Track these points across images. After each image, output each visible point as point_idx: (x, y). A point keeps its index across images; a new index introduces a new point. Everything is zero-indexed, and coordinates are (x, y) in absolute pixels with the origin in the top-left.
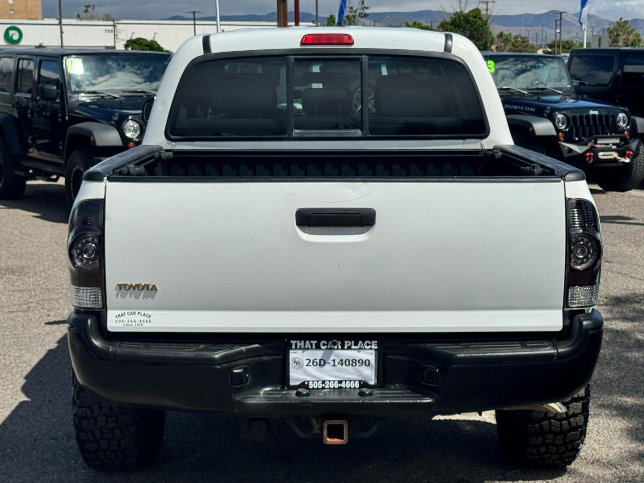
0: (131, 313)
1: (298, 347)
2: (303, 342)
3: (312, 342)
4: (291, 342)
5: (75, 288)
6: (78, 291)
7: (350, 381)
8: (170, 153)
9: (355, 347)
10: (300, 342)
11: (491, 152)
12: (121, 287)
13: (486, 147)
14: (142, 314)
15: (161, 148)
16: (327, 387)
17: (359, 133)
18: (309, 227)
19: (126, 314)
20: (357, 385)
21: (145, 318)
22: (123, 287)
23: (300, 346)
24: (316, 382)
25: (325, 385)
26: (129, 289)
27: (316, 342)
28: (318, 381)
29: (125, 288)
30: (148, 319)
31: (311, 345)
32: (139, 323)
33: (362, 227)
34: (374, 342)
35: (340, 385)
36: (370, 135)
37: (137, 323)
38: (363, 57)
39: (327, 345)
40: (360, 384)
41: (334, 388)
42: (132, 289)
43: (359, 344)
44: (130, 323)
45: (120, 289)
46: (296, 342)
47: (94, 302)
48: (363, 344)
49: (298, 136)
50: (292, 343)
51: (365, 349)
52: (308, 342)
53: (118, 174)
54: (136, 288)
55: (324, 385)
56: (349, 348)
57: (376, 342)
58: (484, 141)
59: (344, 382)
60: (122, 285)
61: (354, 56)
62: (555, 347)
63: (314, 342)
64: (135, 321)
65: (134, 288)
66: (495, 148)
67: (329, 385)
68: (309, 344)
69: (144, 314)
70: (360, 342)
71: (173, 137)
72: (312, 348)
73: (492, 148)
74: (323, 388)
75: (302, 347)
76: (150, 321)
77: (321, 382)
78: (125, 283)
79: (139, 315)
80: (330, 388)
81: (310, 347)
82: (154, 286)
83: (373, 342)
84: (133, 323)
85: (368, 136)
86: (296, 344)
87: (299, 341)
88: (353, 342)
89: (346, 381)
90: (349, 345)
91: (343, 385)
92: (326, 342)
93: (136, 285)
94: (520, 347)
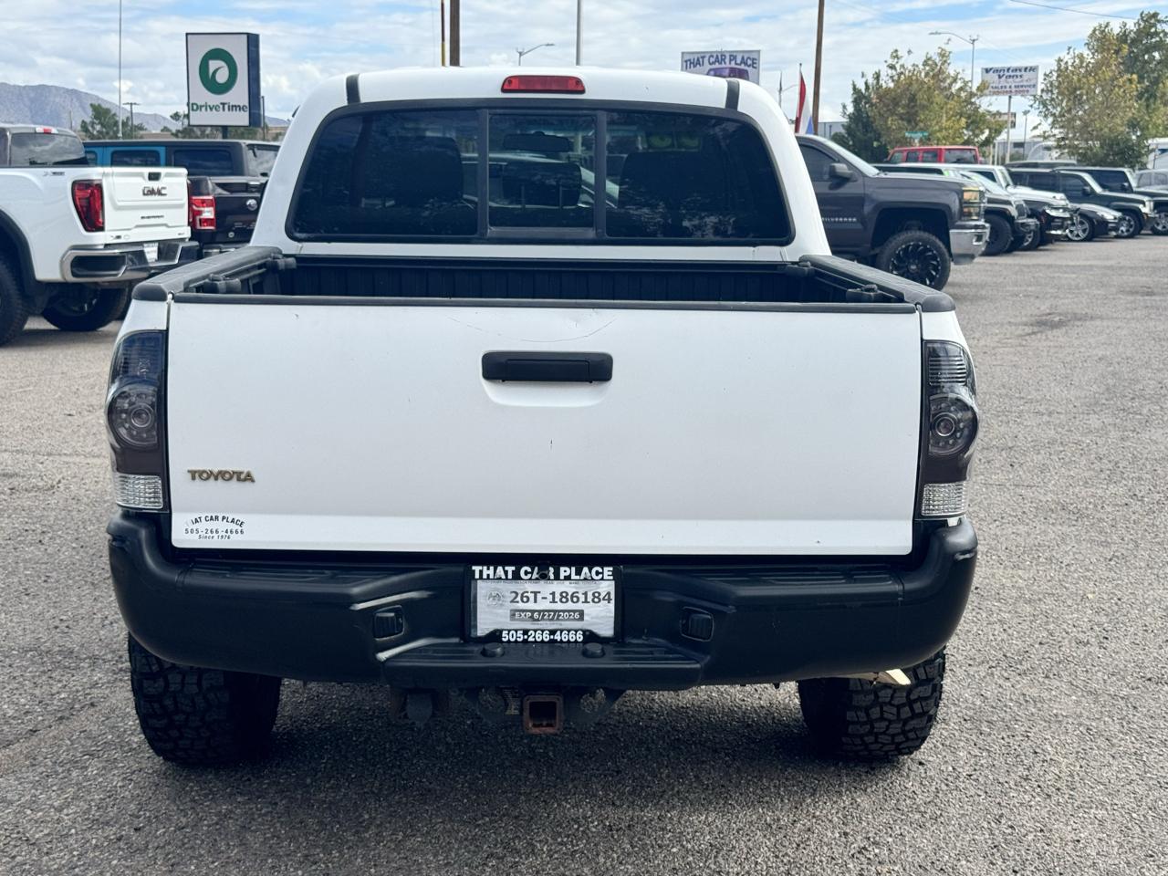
0: (212, 519)
1: (485, 576)
2: (492, 568)
3: (507, 568)
4: (474, 568)
5: (121, 477)
6: (124, 480)
7: (569, 631)
8: (291, 260)
9: (578, 577)
10: (488, 569)
11: (796, 266)
12: (194, 474)
13: (788, 259)
14: (230, 520)
15: (280, 252)
16: (531, 639)
17: (590, 233)
18: (503, 381)
19: (203, 519)
20: (580, 638)
21: (234, 527)
22: (197, 475)
23: (488, 575)
24: (514, 632)
25: (529, 637)
26: (207, 479)
27: (513, 568)
28: (516, 631)
29: (200, 476)
30: (239, 529)
31: (506, 572)
32: (224, 534)
33: (591, 382)
34: (608, 571)
35: (552, 637)
36: (609, 237)
37: (220, 534)
38: (599, 113)
39: (532, 573)
40: (584, 635)
41: (542, 641)
42: (212, 478)
43: (583, 573)
44: (209, 534)
45: (193, 478)
46: (480, 568)
47: (152, 500)
48: (590, 572)
49: (494, 235)
50: (474, 571)
51: (593, 579)
52: (500, 569)
53: (195, 290)
54: (220, 478)
55: (526, 637)
56: (568, 578)
57: (611, 569)
58: (785, 249)
59: (558, 633)
60: (195, 472)
61: (585, 112)
62: (899, 579)
63: (510, 569)
64: (217, 532)
65: (216, 479)
66: (803, 260)
67: (534, 637)
68: (502, 573)
69: (233, 521)
70: (586, 570)
71: (298, 235)
72: (507, 579)
73: (797, 260)
74: (525, 641)
75: (491, 577)
76: (242, 532)
77: (521, 632)
78: (201, 469)
79: (225, 521)
80: (536, 642)
81: (504, 577)
82: (249, 475)
83: (606, 569)
84: (214, 534)
85: (604, 238)
86: (481, 572)
87: (485, 568)
88: (573, 569)
89: (562, 631)
90: (567, 574)
91: (557, 637)
92: (529, 570)
93: (220, 472)
94: (843, 581)
